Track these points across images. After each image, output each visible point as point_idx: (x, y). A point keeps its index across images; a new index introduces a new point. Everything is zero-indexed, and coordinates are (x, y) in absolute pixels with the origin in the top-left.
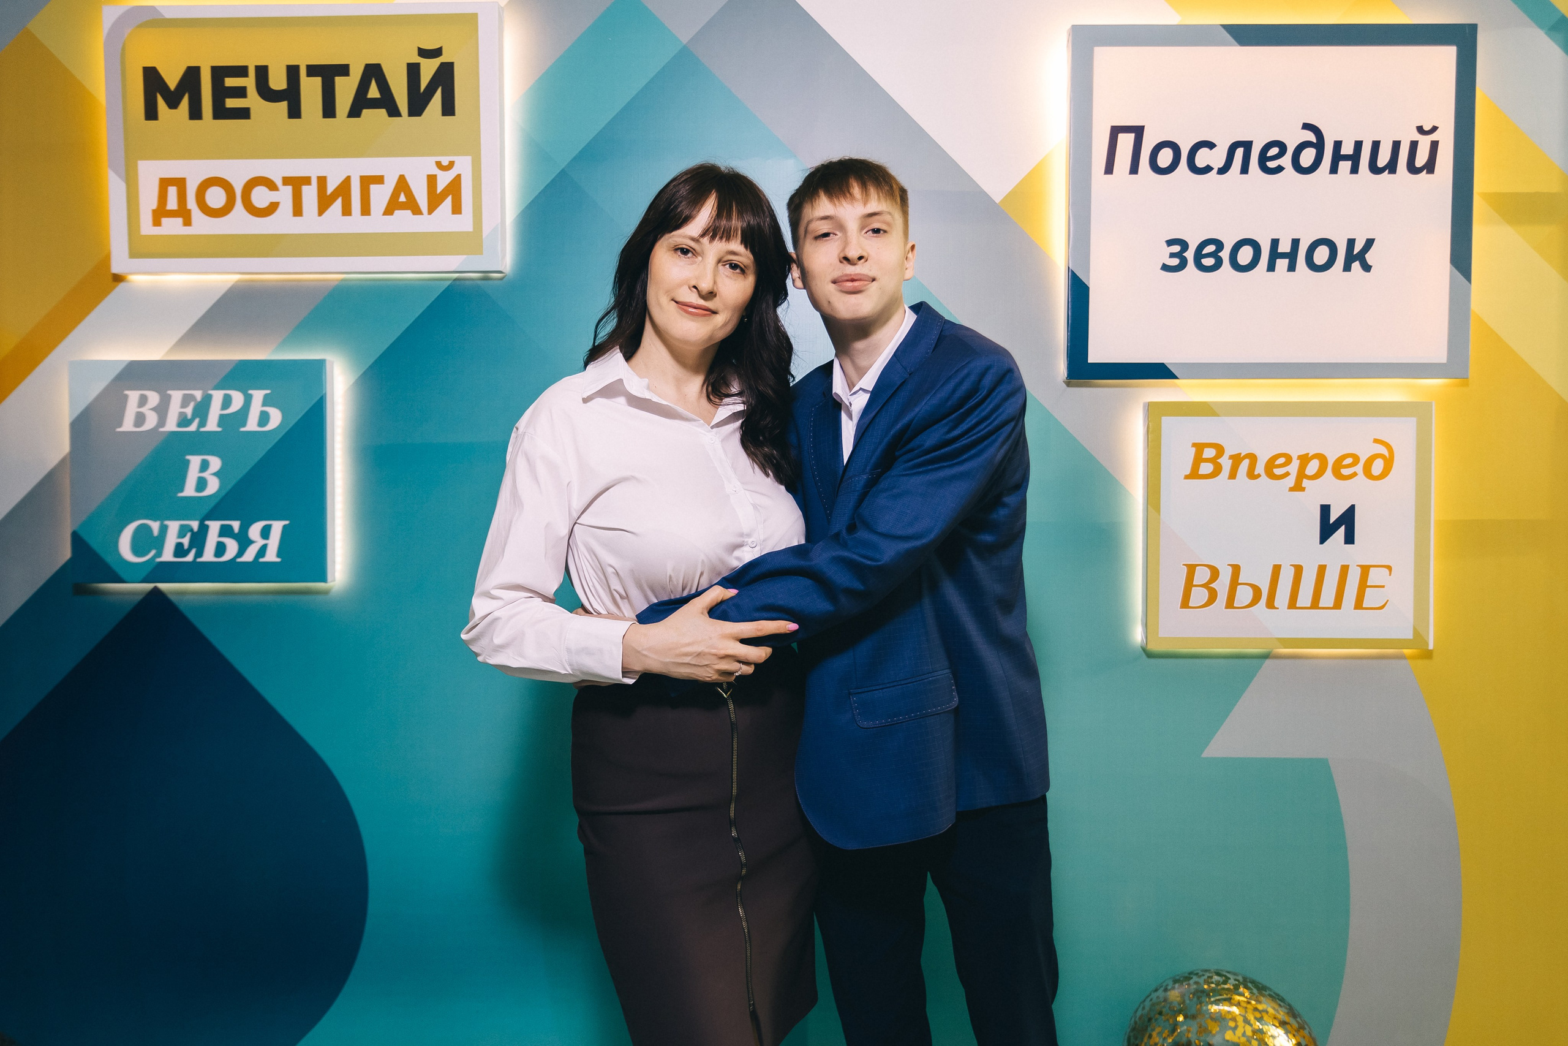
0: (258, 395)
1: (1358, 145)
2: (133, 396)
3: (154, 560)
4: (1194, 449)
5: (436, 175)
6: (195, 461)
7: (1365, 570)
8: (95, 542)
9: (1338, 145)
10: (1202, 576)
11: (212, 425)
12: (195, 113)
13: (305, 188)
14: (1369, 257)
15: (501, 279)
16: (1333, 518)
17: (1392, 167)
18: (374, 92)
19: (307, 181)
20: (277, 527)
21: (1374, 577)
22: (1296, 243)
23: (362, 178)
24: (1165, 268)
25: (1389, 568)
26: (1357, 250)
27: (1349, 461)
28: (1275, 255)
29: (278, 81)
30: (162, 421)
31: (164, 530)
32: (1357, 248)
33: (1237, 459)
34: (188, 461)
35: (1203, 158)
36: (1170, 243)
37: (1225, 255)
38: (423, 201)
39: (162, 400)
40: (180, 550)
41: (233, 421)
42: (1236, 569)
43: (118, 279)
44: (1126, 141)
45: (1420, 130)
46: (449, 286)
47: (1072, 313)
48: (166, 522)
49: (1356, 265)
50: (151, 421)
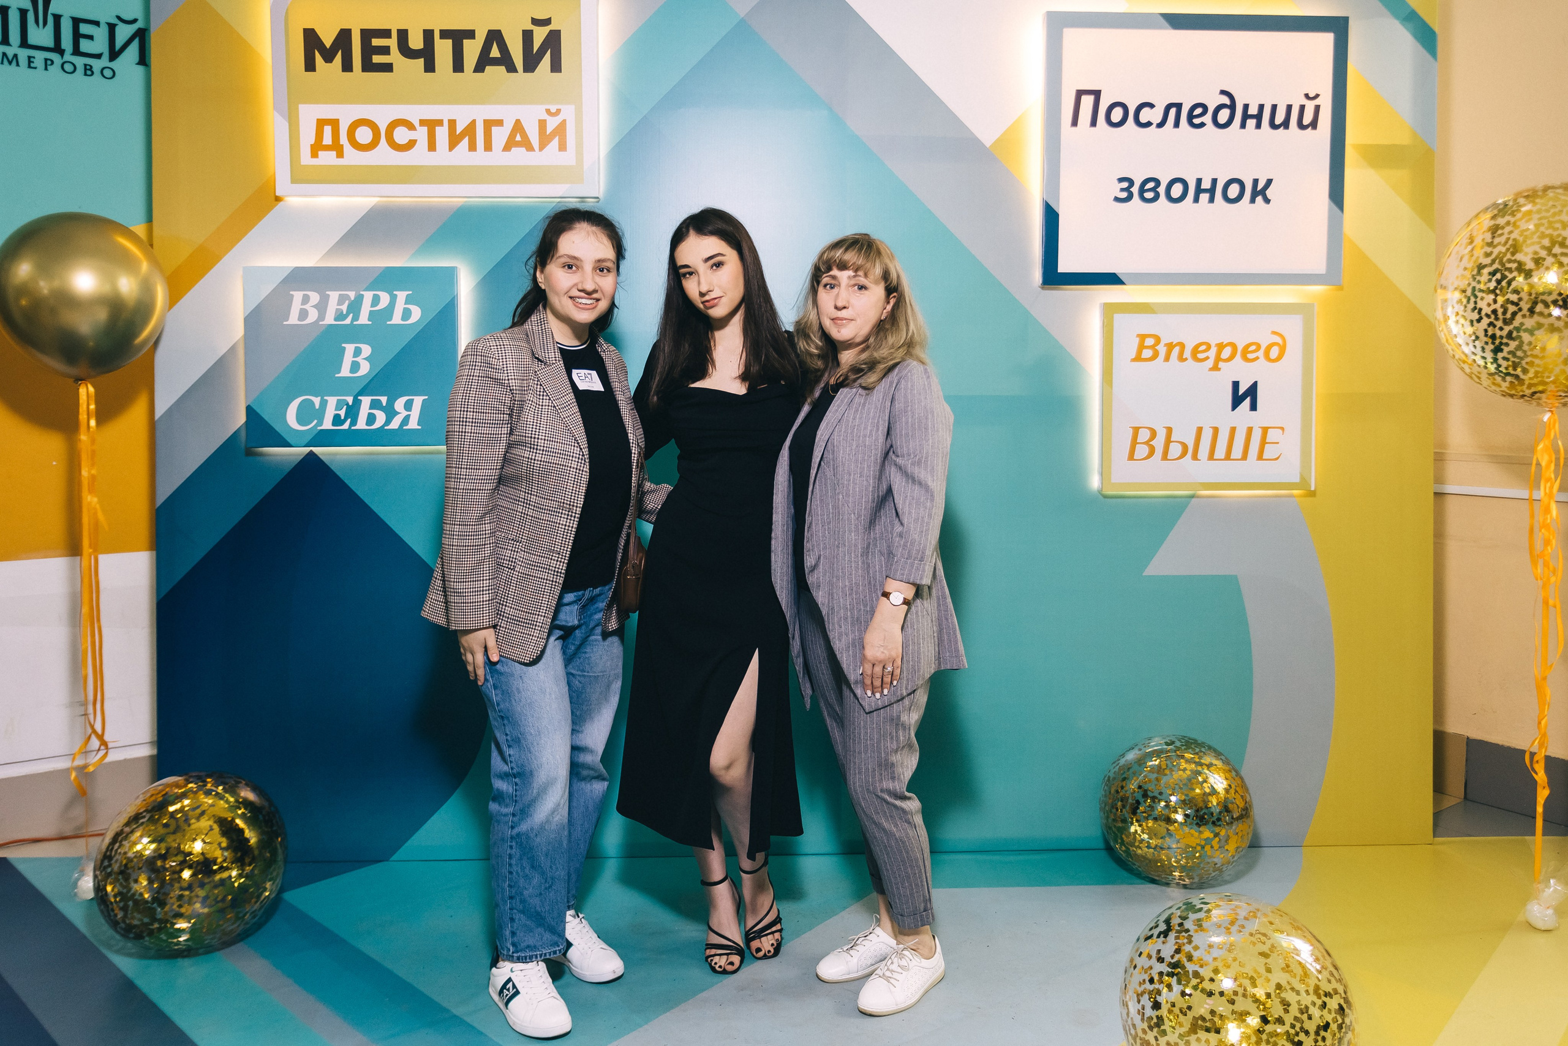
0: (401, 296)
1: (1261, 107)
2: (298, 296)
3: (316, 428)
4: (1138, 339)
6: (350, 348)
7: (1265, 430)
8: (266, 414)
9: (1246, 107)
10: (1144, 435)
11: (364, 319)
12: (347, 67)
13: (438, 129)
14: (1268, 193)
15: (598, 202)
16: (1241, 391)
17: (1286, 124)
18: (495, 53)
19: (440, 123)
20: (418, 401)
21: (1272, 435)
22: (1214, 181)
23: (485, 121)
24: (1117, 199)
25: (1282, 429)
26: (1259, 189)
27: (1253, 348)
28: (1199, 190)
29: (416, 42)
30: (322, 316)
31: (324, 404)
32: (1260, 186)
33: (1170, 347)
34: (344, 349)
35: (1145, 115)
36: (1121, 180)
37: (1162, 190)
38: (535, 140)
39: (321, 300)
40: (337, 420)
41: (380, 317)
42: (1169, 430)
43: (278, 199)
44: (1087, 101)
45: (1307, 96)
47: (1045, 234)
48: (325, 398)
49: (1259, 199)
50: (313, 316)
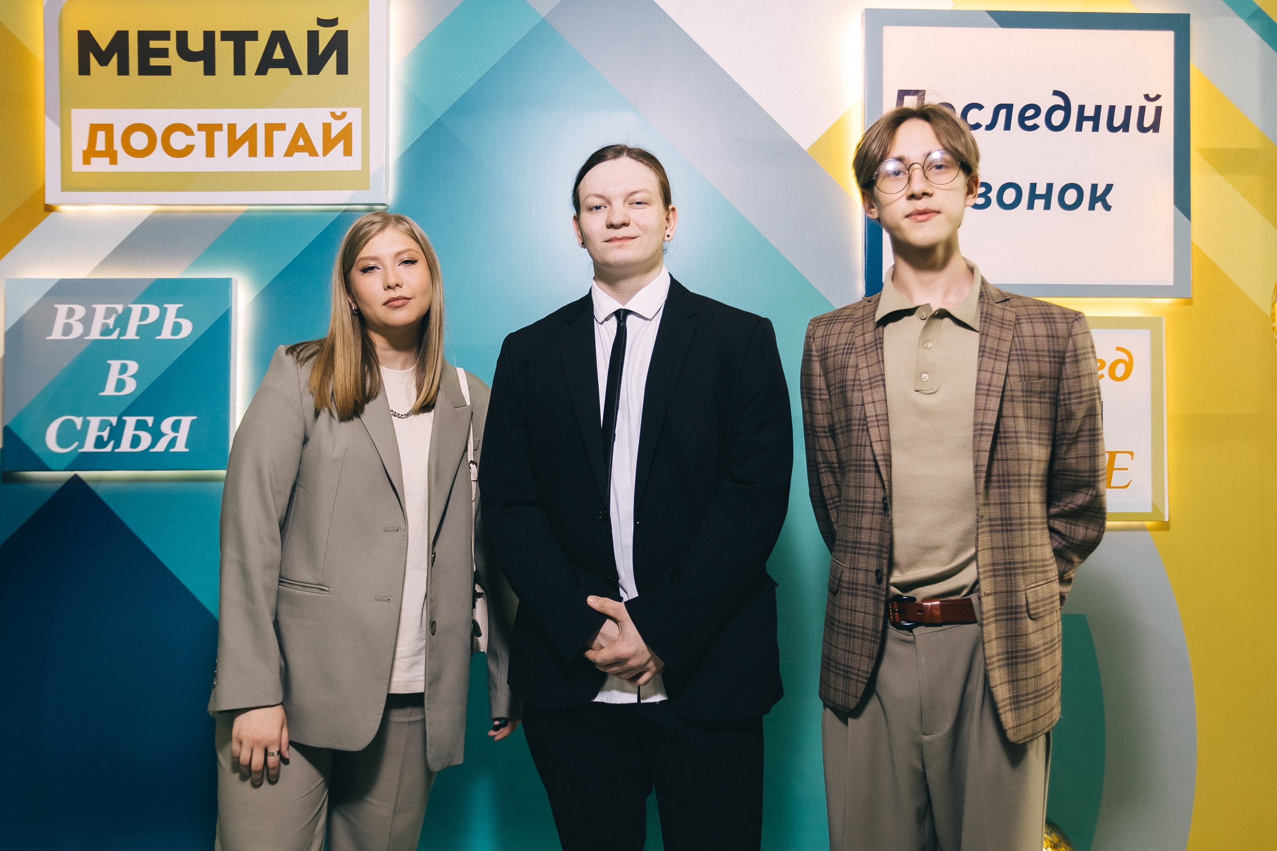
1: (1098, 109)
2: (62, 309)
3: (77, 451)
5: (330, 123)
6: (115, 365)
7: (1112, 455)
8: (25, 436)
9: (1082, 108)
11: (131, 334)
12: (123, 70)
13: (217, 133)
14: (1109, 199)
17: (1125, 126)
18: (278, 54)
19: (219, 127)
20: (186, 422)
21: (1120, 461)
22: (1050, 187)
23: (266, 125)
25: (1131, 453)
28: (1033, 196)
29: (196, 44)
30: (87, 331)
31: (86, 424)
32: (1099, 192)
34: (109, 365)
35: (974, 117)
37: (993, 195)
38: (318, 144)
39: (86, 314)
40: (100, 442)
41: (149, 331)
43: (49, 209)
45: (1147, 97)
46: (338, 216)
48: (88, 418)
49: (1099, 205)
50: (78, 330)
